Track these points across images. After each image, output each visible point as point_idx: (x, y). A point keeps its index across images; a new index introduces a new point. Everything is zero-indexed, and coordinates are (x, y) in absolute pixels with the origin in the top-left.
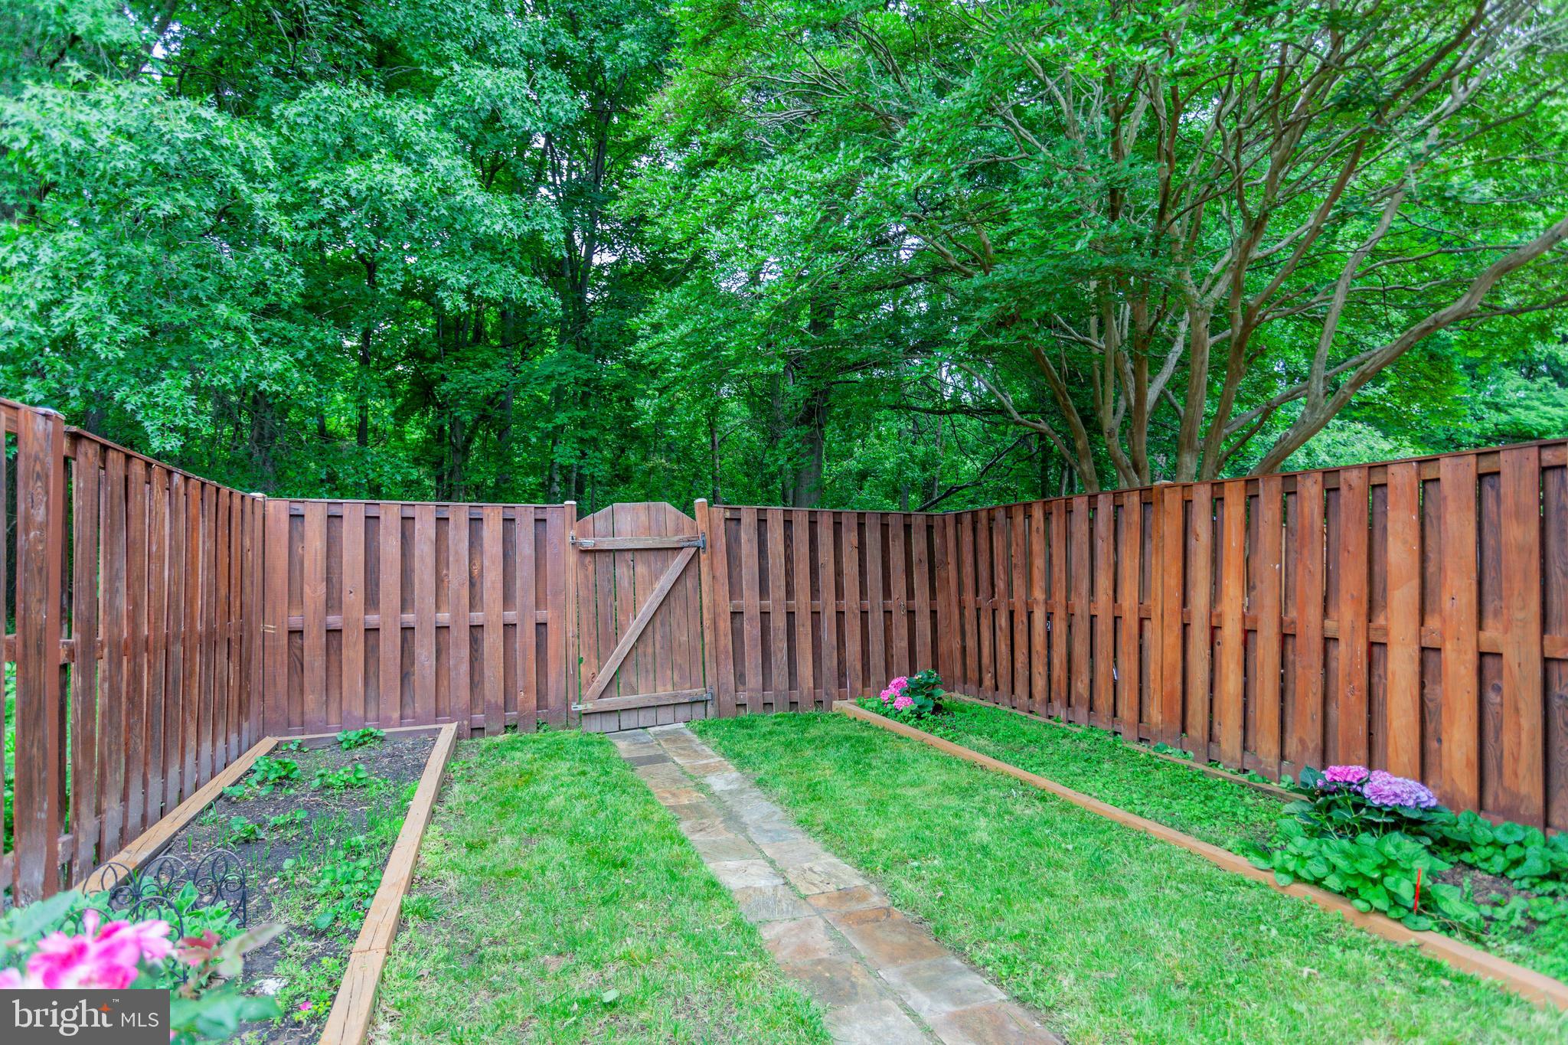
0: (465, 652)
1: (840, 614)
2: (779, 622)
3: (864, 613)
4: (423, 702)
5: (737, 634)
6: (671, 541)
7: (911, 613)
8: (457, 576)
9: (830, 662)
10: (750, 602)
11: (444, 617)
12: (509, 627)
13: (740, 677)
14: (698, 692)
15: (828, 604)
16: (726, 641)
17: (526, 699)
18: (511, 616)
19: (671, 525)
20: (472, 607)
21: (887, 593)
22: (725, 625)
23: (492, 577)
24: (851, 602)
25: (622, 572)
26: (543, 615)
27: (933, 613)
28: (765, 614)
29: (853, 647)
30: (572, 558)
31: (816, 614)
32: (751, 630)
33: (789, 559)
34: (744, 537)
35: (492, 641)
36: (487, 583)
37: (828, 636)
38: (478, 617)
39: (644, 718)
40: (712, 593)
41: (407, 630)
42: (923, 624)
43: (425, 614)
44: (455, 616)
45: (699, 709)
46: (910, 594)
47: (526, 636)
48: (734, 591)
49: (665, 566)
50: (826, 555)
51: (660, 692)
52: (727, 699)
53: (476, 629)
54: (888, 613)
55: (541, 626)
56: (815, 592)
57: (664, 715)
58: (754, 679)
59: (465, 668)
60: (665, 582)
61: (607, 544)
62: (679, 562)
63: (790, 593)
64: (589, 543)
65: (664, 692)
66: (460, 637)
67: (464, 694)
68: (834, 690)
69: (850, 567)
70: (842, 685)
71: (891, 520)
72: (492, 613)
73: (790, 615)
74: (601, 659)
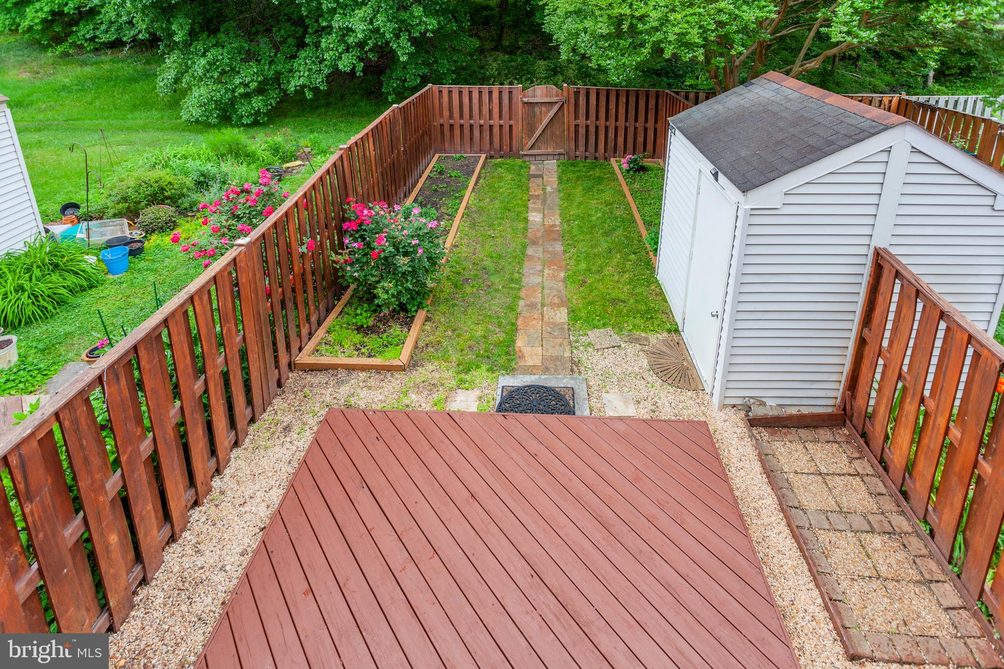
0: (488, 133)
1: (616, 128)
2: (592, 130)
3: (626, 128)
4: (476, 147)
5: (577, 132)
6: (554, 99)
7: (646, 129)
8: (485, 110)
9: (611, 144)
10: (582, 121)
11: (482, 122)
12: (501, 126)
13: (577, 146)
14: (562, 151)
15: (612, 124)
16: (573, 135)
17: (506, 148)
18: (502, 122)
19: (554, 93)
20: (490, 119)
21: (636, 120)
22: (572, 129)
23: (496, 110)
24: (621, 123)
25: (537, 109)
26: (512, 122)
27: (655, 129)
28: (587, 127)
29: (621, 140)
30: (520, 104)
31: (607, 128)
32: (582, 131)
33: (597, 106)
34: (581, 98)
35: (496, 130)
36: (494, 113)
37: (611, 135)
38: (492, 122)
39: (543, 158)
40: (568, 116)
41: (471, 126)
42: (651, 134)
43: (477, 121)
44: (485, 122)
45: (562, 157)
46: (646, 121)
47: (506, 129)
48: (576, 117)
49: (552, 108)
50: (612, 106)
52: (572, 154)
53: (491, 127)
54: (636, 128)
55: (511, 126)
56: (607, 119)
57: (550, 158)
58: (582, 148)
59: (488, 138)
60: (552, 113)
61: (532, 100)
62: (556, 108)
63: (597, 119)
64: (525, 100)
65: (550, 150)
66: (486, 128)
67: (488, 146)
68: (612, 155)
69: (622, 111)
70: (615, 152)
71: (640, 93)
72: (495, 121)
73: (597, 127)
74: (530, 138)
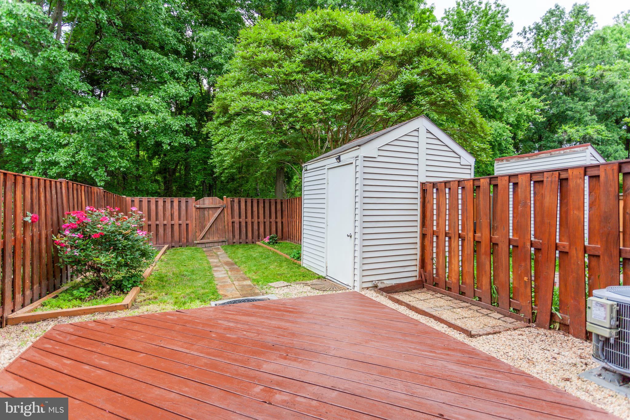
0: (170, 230)
1: (258, 222)
2: (243, 224)
3: (264, 222)
4: (161, 240)
5: (233, 227)
6: (218, 206)
7: (276, 222)
8: (168, 213)
9: (256, 233)
10: (236, 219)
11: (165, 222)
12: (180, 225)
13: (234, 236)
14: (224, 239)
15: (256, 220)
16: (231, 228)
17: (184, 240)
18: (180, 222)
19: (218, 202)
20: (171, 220)
21: (270, 217)
22: (230, 224)
23: (176, 214)
24: (261, 219)
25: (206, 213)
26: (188, 222)
27: (282, 222)
28: (240, 222)
29: (262, 230)
30: (194, 209)
31: (252, 223)
32: (237, 226)
33: (246, 210)
34: (235, 205)
35: (176, 228)
36: (175, 215)
37: (256, 227)
38: (173, 222)
39: (211, 245)
40: (227, 216)
41: (157, 225)
42: (279, 225)
43: (161, 222)
44: (168, 222)
45: (224, 243)
46: (276, 218)
47: (184, 227)
48: (233, 217)
49: (216, 211)
50: (255, 209)
51: (215, 239)
52: (231, 241)
53: (172, 225)
54: (270, 222)
55: (187, 225)
56: (252, 218)
57: (216, 244)
58: (237, 236)
59: (170, 233)
60: (216, 215)
61: (202, 206)
62: (219, 211)
63: (246, 217)
64: (198, 206)
65: (216, 239)
66: (169, 226)
67: (170, 239)
68: (257, 239)
69: (261, 212)
70: (259, 238)
71: (272, 201)
72: (176, 221)
73: (246, 222)
74: (201, 231)
